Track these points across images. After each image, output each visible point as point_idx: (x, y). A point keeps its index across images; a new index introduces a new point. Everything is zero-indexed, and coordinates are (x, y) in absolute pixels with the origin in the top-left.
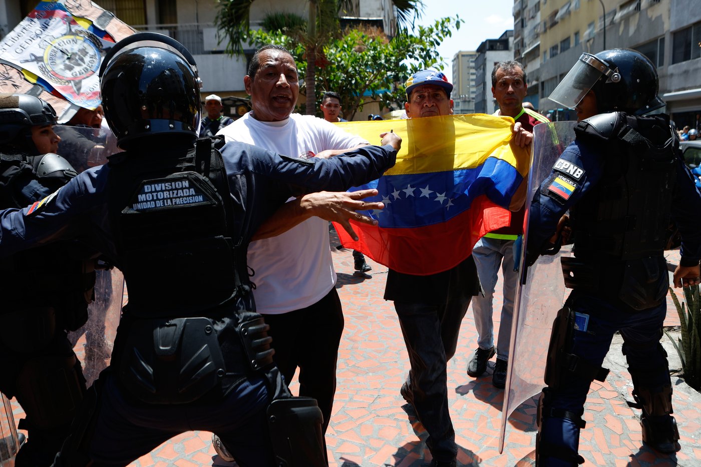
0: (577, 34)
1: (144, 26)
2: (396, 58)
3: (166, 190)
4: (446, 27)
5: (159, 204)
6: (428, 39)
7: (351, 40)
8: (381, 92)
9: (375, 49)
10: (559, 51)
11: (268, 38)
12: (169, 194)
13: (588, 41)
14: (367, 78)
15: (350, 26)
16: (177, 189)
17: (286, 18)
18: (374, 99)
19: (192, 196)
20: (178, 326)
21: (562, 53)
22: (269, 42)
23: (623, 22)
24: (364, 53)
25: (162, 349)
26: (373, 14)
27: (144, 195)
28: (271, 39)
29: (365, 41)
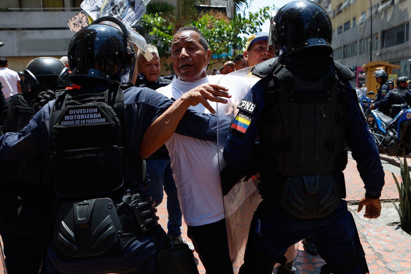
0: (354, 19)
1: (62, 8)
2: (234, 33)
3: (82, 114)
4: (266, 13)
5: (77, 122)
6: (255, 21)
7: (204, 21)
8: (224, 56)
9: (220, 27)
10: (343, 30)
11: (149, 18)
12: (84, 116)
13: (362, 24)
14: (215, 47)
15: (204, 12)
16: (89, 113)
17: (161, 5)
18: (220, 61)
19: (99, 118)
20: (90, 204)
21: (345, 31)
22: (149, 21)
23: (383, 12)
24: (213, 29)
25: (80, 220)
26: (220, 3)
27: (68, 116)
28: (150, 19)
29: (214, 22)
